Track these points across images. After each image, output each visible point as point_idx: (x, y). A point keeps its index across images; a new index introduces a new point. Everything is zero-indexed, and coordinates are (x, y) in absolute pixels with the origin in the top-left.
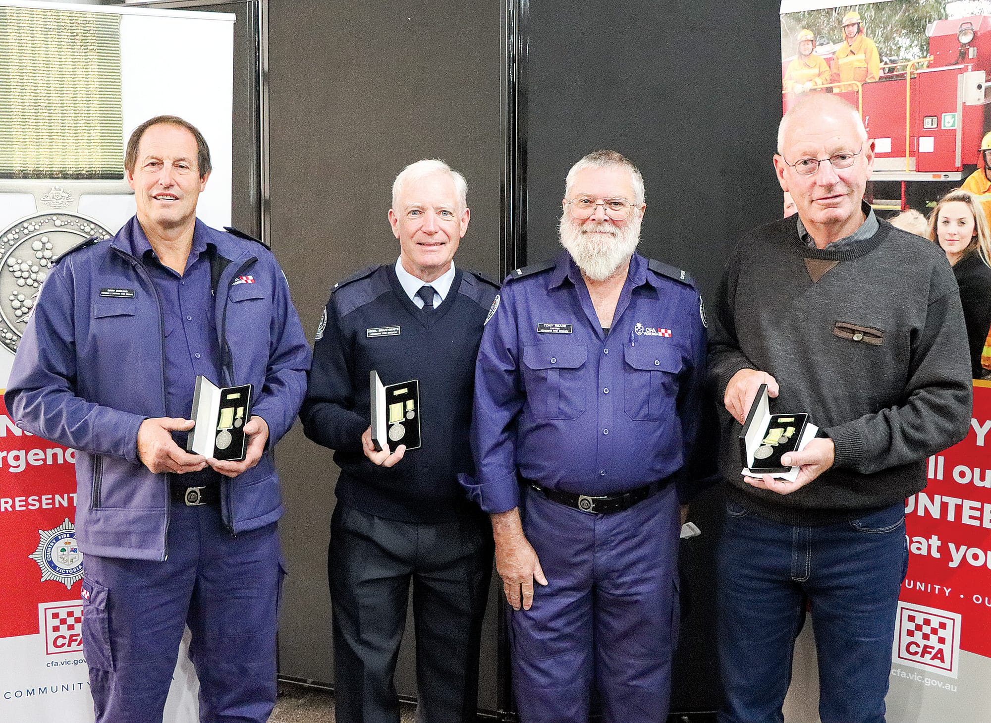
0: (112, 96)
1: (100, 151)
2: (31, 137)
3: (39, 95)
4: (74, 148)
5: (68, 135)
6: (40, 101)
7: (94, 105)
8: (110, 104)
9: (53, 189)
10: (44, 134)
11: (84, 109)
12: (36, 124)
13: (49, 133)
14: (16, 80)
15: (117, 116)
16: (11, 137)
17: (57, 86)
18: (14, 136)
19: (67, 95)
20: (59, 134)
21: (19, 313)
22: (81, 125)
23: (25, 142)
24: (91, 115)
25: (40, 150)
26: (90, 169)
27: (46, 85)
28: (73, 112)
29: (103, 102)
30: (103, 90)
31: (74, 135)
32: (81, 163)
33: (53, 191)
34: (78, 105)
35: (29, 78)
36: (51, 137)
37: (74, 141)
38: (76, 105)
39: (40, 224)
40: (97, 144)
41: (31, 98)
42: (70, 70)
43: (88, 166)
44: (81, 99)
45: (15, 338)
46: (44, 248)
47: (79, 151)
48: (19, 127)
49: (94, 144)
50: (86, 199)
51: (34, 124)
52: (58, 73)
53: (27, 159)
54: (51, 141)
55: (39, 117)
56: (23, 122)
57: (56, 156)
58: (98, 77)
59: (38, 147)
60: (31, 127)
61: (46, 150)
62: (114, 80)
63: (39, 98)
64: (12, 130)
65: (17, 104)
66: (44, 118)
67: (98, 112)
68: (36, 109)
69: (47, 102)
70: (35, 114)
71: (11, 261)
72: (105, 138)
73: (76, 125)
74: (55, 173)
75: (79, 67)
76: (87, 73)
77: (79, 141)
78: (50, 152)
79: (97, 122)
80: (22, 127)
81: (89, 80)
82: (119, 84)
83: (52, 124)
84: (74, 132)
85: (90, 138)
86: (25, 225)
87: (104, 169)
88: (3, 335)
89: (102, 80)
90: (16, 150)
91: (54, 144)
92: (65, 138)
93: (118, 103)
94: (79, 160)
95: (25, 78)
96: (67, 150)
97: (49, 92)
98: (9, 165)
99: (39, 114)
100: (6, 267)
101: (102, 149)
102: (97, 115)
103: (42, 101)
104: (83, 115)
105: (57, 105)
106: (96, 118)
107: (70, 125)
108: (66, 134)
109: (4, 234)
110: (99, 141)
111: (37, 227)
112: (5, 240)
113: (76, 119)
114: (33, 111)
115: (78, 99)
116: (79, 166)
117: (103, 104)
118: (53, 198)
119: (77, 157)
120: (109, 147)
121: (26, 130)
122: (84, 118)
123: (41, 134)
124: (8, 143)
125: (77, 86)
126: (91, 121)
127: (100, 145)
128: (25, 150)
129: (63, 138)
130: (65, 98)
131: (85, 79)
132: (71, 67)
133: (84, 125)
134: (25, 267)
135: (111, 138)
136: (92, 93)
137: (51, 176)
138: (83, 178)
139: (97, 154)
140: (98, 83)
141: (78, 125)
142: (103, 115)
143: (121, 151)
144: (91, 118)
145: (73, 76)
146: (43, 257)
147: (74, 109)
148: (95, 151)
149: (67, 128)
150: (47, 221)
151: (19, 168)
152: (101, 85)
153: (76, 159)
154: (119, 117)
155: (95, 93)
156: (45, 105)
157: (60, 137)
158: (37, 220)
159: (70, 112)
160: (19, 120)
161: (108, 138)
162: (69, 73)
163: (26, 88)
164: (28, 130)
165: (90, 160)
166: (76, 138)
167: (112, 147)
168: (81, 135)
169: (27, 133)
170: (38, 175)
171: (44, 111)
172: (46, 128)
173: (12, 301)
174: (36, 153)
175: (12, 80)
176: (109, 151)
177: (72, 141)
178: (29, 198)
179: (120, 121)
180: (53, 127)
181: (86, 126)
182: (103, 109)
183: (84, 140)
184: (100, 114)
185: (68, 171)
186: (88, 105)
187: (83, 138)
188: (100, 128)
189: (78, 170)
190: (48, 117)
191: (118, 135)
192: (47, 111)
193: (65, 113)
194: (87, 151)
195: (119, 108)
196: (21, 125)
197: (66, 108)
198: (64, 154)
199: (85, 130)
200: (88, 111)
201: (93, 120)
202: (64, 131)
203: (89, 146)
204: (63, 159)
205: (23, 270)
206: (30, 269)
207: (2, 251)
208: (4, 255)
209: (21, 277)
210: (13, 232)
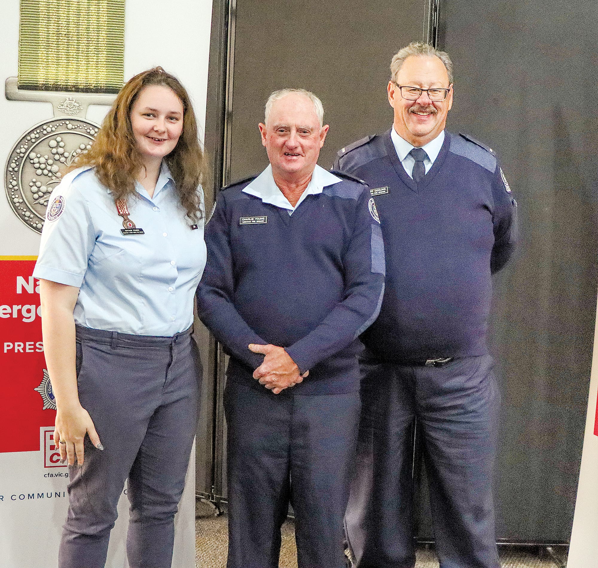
0: (116, 28)
1: (105, 71)
2: (53, 58)
3: (61, 25)
4: (85, 68)
5: (81, 57)
6: (61, 30)
7: (102, 35)
8: (115, 34)
9: (67, 99)
10: (62, 56)
11: (94, 37)
12: (57, 48)
13: (67, 55)
14: (44, 13)
15: (120, 44)
16: (38, 57)
17: (75, 18)
18: (40, 57)
19: (82, 26)
20: (74, 57)
21: (36, 196)
22: (92, 50)
23: (48, 62)
24: (100, 42)
25: (59, 69)
26: (97, 85)
27: (66, 18)
28: (86, 39)
29: (109, 33)
30: (110, 23)
31: (86, 58)
32: (90, 80)
33: (68, 101)
34: (90, 34)
35: (53, 12)
36: (68, 59)
37: (86, 63)
38: (88, 34)
39: (56, 127)
40: (103, 65)
41: (54, 27)
42: (85, 6)
43: (95, 82)
44: (92, 29)
45: (32, 216)
46: (58, 146)
47: (89, 70)
48: (44, 50)
49: (101, 65)
50: (92, 108)
51: (55, 48)
52: (76, 8)
53: (49, 76)
54: (68, 61)
55: (60, 43)
56: (47, 46)
57: (71, 74)
58: (107, 12)
59: (57, 66)
60: (53, 50)
61: (64, 69)
62: (119, 16)
63: (60, 28)
64: (39, 52)
65: (44, 32)
66: (64, 43)
67: (106, 40)
68: (58, 37)
69: (66, 31)
70: (57, 40)
71: (33, 155)
72: (109, 61)
73: (87, 50)
74: (69, 87)
75: (92, 4)
76: (98, 9)
77: (89, 62)
78: (67, 70)
79: (104, 48)
80: (46, 50)
81: (100, 14)
82: (123, 18)
83: (70, 49)
84: (86, 55)
85: (98, 61)
86: (45, 127)
87: (108, 85)
88: (23, 213)
89: (110, 15)
90: (41, 68)
91: (70, 64)
92: (79, 60)
93: (121, 33)
94: (89, 77)
95: (51, 11)
96: (80, 70)
97: (69, 23)
98: (35, 80)
99: (60, 40)
100: (28, 160)
101: (107, 70)
102: (104, 42)
103: (63, 30)
104: (94, 42)
105: (74, 34)
106: (103, 45)
107: (84, 50)
108: (80, 57)
109: (28, 133)
110: (105, 63)
111: (54, 129)
112: (29, 138)
113: (88, 45)
114: (55, 38)
115: (90, 29)
116: (89, 82)
117: (110, 34)
118: (67, 107)
119: (87, 75)
120: (112, 68)
121: (49, 53)
122: (94, 45)
123: (60, 56)
124: (35, 62)
125: (90, 19)
126: (100, 47)
127: (105, 66)
128: (47, 68)
129: (77, 59)
130: (80, 29)
131: (96, 14)
132: (86, 4)
133: (94, 50)
134: (42, 160)
135: (114, 61)
136: (102, 25)
137: (66, 89)
138: (92, 92)
139: (103, 73)
140: (106, 17)
141: (90, 50)
142: (109, 43)
143: (122, 71)
144: (99, 45)
145: (87, 12)
146: (57, 153)
147: (87, 37)
148: (101, 70)
149: (81, 52)
150: (61, 124)
151: (42, 82)
152: (109, 19)
153: (87, 76)
154: (121, 45)
155: (103, 25)
156: (65, 33)
157: (75, 59)
158: (52, 123)
159: (84, 39)
160: (44, 44)
161: (112, 61)
162: (84, 9)
163: (51, 19)
164: (51, 53)
165: (97, 78)
166: (87, 60)
167: (115, 68)
168: (91, 57)
169: (49, 55)
170: (56, 88)
171: (64, 38)
172: (64, 51)
173: (31, 186)
174: (55, 71)
175: (41, 13)
176: (112, 71)
177: (84, 62)
178: (48, 106)
179: (122, 47)
180: (70, 51)
181: (95, 51)
182: (109, 38)
183: (93, 61)
184: (107, 41)
185: (80, 85)
186: (98, 35)
187: (92, 60)
188: (106, 53)
189: (87, 85)
190: (67, 42)
191: (120, 59)
192: (66, 38)
193: (80, 40)
194: (95, 70)
195: (122, 37)
196: (45, 48)
197: (80, 36)
198: (77, 72)
199: (94, 54)
200: (97, 39)
201: (101, 46)
202: (78, 54)
203: (97, 67)
204: (76, 76)
205: (41, 162)
206: (47, 162)
207: (26, 147)
208: (27, 150)
209: (39, 168)
210: (35, 132)
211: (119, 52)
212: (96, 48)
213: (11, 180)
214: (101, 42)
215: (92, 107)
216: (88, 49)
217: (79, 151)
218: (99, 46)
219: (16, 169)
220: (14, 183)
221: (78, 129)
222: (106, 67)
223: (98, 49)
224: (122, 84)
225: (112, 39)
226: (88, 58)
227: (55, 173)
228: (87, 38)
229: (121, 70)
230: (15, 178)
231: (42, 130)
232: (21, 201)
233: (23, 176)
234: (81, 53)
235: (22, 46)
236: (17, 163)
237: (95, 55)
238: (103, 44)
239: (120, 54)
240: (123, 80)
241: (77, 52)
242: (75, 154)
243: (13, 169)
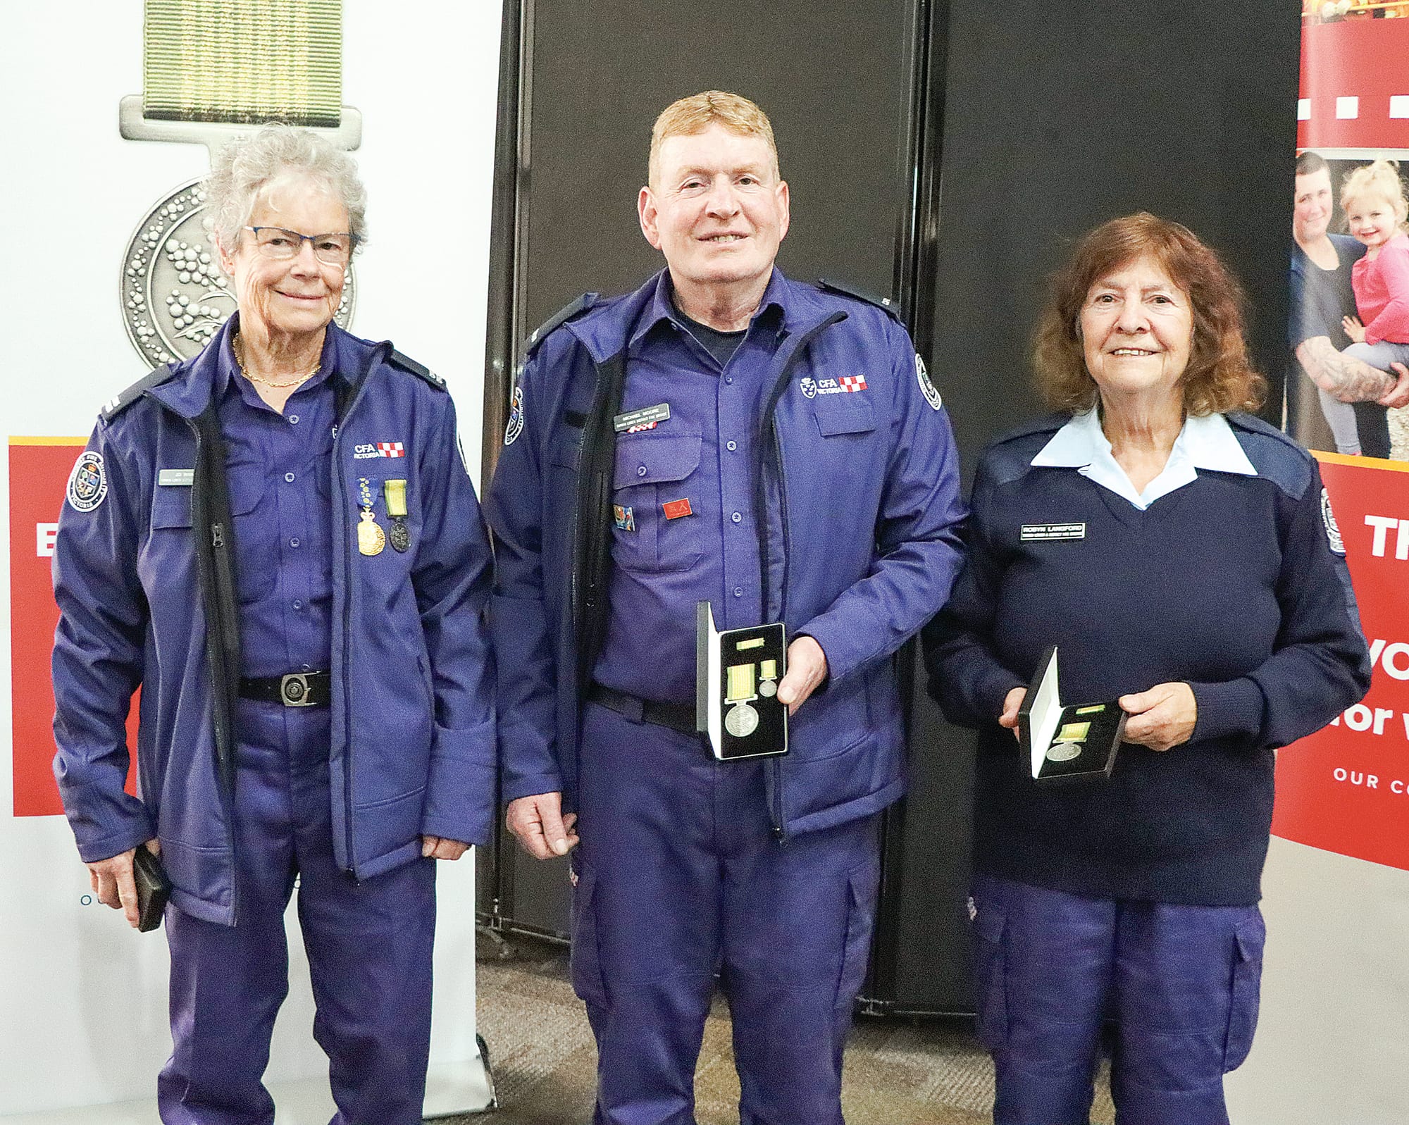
1: (306, 83)
2: (208, 58)
4: (270, 77)
5: (261, 57)
6: (223, 5)
7: (300, 14)
8: (325, 13)
10: (226, 55)
11: (286, 19)
12: (216, 40)
13: (234, 53)
15: (334, 31)
16: (179, 57)
18: (184, 57)
20: (248, 56)
21: (179, 323)
22: (281, 43)
23: (199, 66)
24: (295, 29)
25: (220, 79)
26: (292, 111)
28: (270, 23)
31: (271, 58)
32: (278, 101)
33: (236, 142)
34: (277, 13)
36: (236, 60)
37: (270, 68)
38: (274, 13)
40: (303, 73)
43: (289, 106)
47: (276, 82)
48: (191, 43)
49: (299, 73)
51: (212, 39)
53: (201, 93)
54: (236, 65)
55: (220, 30)
56: (197, 36)
57: (243, 90)
59: (217, 75)
60: (208, 44)
61: (228, 79)
64: (182, 47)
65: (190, 8)
66: (228, 30)
67: (307, 24)
68: (216, 18)
69: (233, 6)
70: (215, 25)
71: (172, 245)
72: (314, 64)
73: (273, 43)
74: (239, 114)
77: (276, 67)
78: (235, 82)
79: (304, 39)
80: (196, 43)
83: (239, 41)
84: (270, 53)
85: (293, 64)
86: (194, 191)
87: (312, 111)
88: (156, 355)
90: (186, 77)
91: (240, 70)
92: (258, 62)
93: (336, 12)
94: (276, 96)
96: (258, 81)
98: (175, 100)
99: (220, 25)
100: (164, 254)
101: (310, 81)
102: (304, 29)
103: (227, 5)
104: (285, 28)
105: (246, 12)
106: (303, 34)
107: (265, 43)
108: (258, 57)
109: (164, 203)
110: (306, 68)
112: (164, 212)
113: (273, 33)
114: (213, 20)
116: (276, 105)
117: (315, 13)
119: (272, 92)
120: (319, 79)
121: (201, 48)
122: (285, 33)
123: (222, 55)
124: (175, 67)
126: (296, 38)
127: (308, 74)
128: (198, 78)
129: (253, 62)
130: (258, 3)
133: (285, 43)
134: (191, 254)
135: (324, 64)
137: (234, 119)
139: (303, 88)
141: (277, 43)
142: (314, 30)
143: (338, 84)
144: (295, 34)
147: (271, 18)
148: (299, 83)
149: (260, 47)
151: (190, 106)
153: (272, 94)
154: (336, 34)
156: (230, 11)
157: (249, 61)
159: (266, 23)
160: (192, 33)
161: (319, 64)
164: (204, 49)
165: (292, 97)
166: (272, 63)
167: (324, 79)
168: (280, 58)
169: (202, 53)
170: (215, 117)
171: (228, 20)
172: (229, 45)
173: (170, 305)
174: (214, 84)
176: (321, 84)
177: (266, 67)
178: (201, 150)
179: (338, 39)
180: (240, 46)
181: (287, 45)
182: (314, 20)
183: (284, 65)
184: (309, 27)
185: (260, 112)
186: (292, 14)
187: (282, 63)
188: (308, 49)
189: (273, 110)
190: (234, 29)
191: (335, 60)
192: (233, 21)
193: (259, 25)
194: (288, 82)
195: (338, 19)
196: (194, 40)
197: (258, 17)
198: (254, 86)
199: (286, 50)
200: (291, 22)
201: (298, 37)
202: (254, 52)
203: (291, 76)
204: (253, 93)
205: (188, 258)
206: (199, 258)
207: (160, 229)
208: (161, 235)
209: (185, 269)
210: (177, 201)
211: (333, 48)
212: (289, 39)
213: (132, 293)
214: (298, 27)
216: (275, 41)
218: (294, 37)
219: (142, 272)
220: (139, 298)
222: (308, 76)
223: (293, 41)
224: (339, 108)
225: (318, 23)
226: (274, 58)
227: (215, 279)
228: (273, 21)
229: (336, 82)
230: (139, 289)
231: (189, 197)
232: (151, 332)
233: (156, 285)
234: (261, 49)
235: (150, 36)
236: (144, 260)
237: (288, 53)
238: (302, 31)
240: (339, 102)
241: (253, 47)
243: (136, 271)
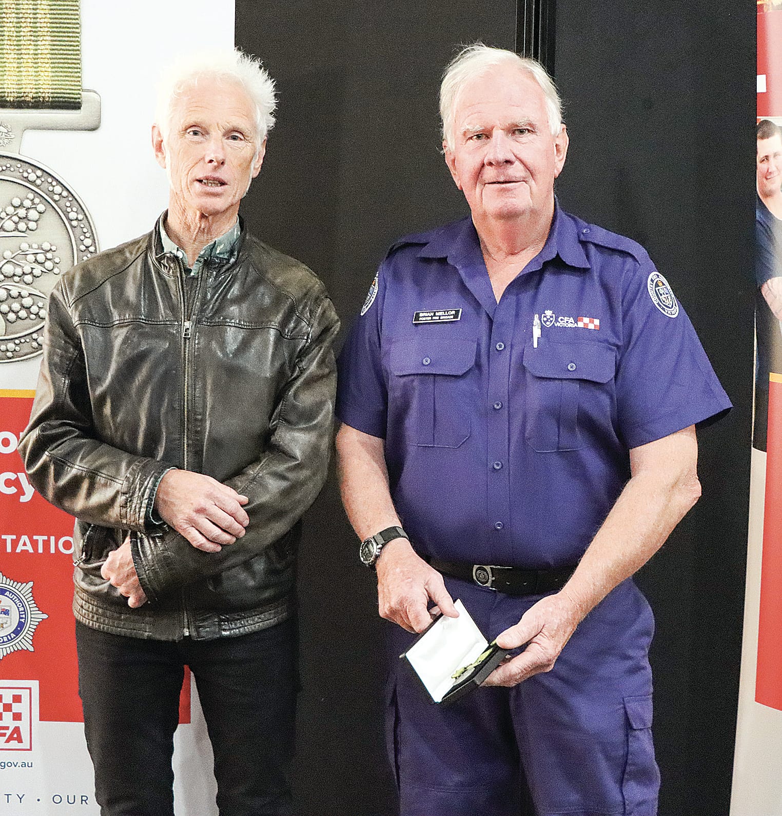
1: (50, 70)
4: (15, 65)
5: (8, 47)
7: (42, 7)
11: (29, 11)
15: (74, 21)
22: (25, 34)
24: (38, 20)
26: (37, 95)
28: (14, 15)
31: (17, 48)
32: (24, 86)
34: (21, 6)
37: (16, 56)
38: (18, 7)
40: (46, 61)
43: (34, 91)
47: (22, 69)
49: (42, 60)
67: (48, 16)
72: (57, 52)
73: (18, 34)
77: (22, 56)
79: (47, 29)
85: (37, 52)
87: (56, 95)
92: (5, 51)
94: (23, 82)
96: (6, 69)
101: (52, 68)
102: (46, 20)
104: (29, 20)
106: (45, 25)
107: (11, 34)
108: (5, 47)
110: (49, 56)
113: (18, 25)
116: (23, 90)
119: (19, 78)
120: (62, 65)
122: (28, 25)
126: (39, 29)
127: (50, 61)
133: (29, 34)
135: (65, 52)
138: (28, 107)
139: (46, 74)
141: (22, 34)
142: (55, 20)
143: (79, 70)
144: (38, 25)
147: (16, 11)
148: (43, 69)
149: (6, 38)
153: (18, 80)
159: (10, 15)
161: (61, 52)
165: (37, 83)
166: (18, 52)
168: (25, 47)
176: (62, 70)
177: (13, 56)
179: (77, 28)
181: (31, 36)
182: (54, 12)
183: (29, 54)
184: (50, 18)
185: (8, 97)
186: (35, 7)
187: (27, 51)
188: (50, 38)
189: (21, 95)
191: (75, 48)
193: (4, 18)
194: (33, 69)
195: (76, 10)
198: (2, 73)
199: (30, 40)
200: (34, 14)
201: (41, 27)
203: (36, 63)
211: (72, 37)
212: (33, 30)
214: (40, 19)
215: (29, 134)
216: (20, 32)
217: (10, 210)
218: (37, 27)
221: (8, 172)
222: (52, 63)
223: (36, 32)
224: (80, 92)
225: (59, 14)
226: (20, 47)
228: (17, 13)
229: (77, 68)
234: (8, 40)
237: (32, 43)
238: (44, 22)
239: (74, 39)
240: (80, 86)
242: (3, 215)
